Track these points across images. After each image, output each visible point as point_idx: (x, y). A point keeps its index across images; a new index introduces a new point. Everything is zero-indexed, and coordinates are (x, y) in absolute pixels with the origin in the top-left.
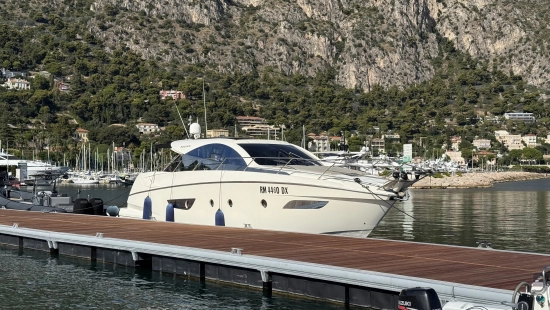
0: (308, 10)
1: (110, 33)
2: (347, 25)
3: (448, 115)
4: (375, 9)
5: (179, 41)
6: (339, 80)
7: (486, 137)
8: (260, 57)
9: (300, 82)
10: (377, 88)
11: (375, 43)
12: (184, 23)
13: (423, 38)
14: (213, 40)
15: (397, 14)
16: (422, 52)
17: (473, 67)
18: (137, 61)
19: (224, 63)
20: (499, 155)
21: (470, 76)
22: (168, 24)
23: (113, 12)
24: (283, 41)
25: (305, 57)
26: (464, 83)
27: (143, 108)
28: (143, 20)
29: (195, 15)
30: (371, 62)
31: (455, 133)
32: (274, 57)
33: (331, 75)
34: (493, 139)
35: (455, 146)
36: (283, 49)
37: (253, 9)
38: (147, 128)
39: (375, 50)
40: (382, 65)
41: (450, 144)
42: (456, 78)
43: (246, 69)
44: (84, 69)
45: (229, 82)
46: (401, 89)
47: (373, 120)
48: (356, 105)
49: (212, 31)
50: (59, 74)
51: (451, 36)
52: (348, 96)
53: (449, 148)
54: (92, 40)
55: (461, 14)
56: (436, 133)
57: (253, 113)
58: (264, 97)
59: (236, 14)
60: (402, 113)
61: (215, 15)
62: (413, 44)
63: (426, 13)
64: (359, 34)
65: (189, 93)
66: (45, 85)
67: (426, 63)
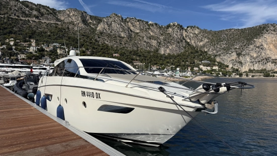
1: (101, 39)
6: (159, 52)
7: (197, 67)
10: (169, 54)
11: (169, 42)
12: (120, 36)
15: (175, 35)
16: (181, 45)
17: (194, 49)
18: (107, 46)
19: (130, 47)
20: (201, 72)
21: (193, 51)
22: (116, 37)
23: (101, 33)
24: (145, 42)
25: (151, 46)
26: (192, 53)
28: (109, 36)
29: (122, 35)
30: (167, 47)
32: (143, 46)
33: (157, 50)
37: (137, 33)
40: (170, 48)
41: (188, 68)
45: (131, 52)
46: (175, 54)
47: (168, 62)
48: (163, 58)
49: (127, 39)
50: (87, 49)
56: (184, 66)
59: (133, 34)
61: (127, 34)
62: (178, 43)
66: (84, 52)
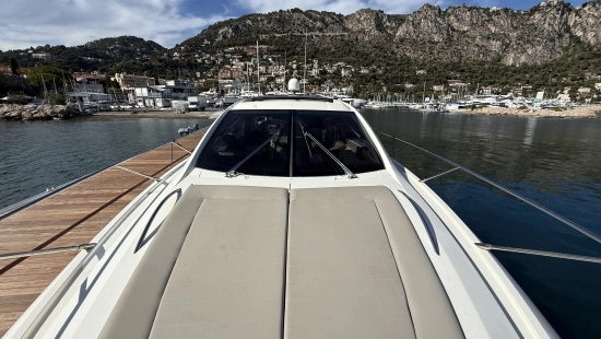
0: (493, 29)
1: (400, 49)
2: (514, 34)
3: (565, 76)
4: (533, 24)
5: (427, 50)
6: (503, 61)
7: (588, 87)
8: (464, 53)
9: (482, 63)
10: (524, 64)
11: (528, 41)
12: (430, 42)
13: (560, 36)
14: (443, 48)
15: (546, 26)
16: (557, 44)
17: (591, 50)
18: (409, 59)
19: (446, 58)
20: (595, 96)
21: (586, 55)
22: (424, 43)
23: (402, 40)
24: (477, 45)
25: (487, 52)
26: (581, 59)
27: (408, 78)
28: (414, 42)
29: (436, 38)
30: (524, 51)
31: (568, 85)
32: (471, 53)
33: (500, 59)
34: (593, 88)
35: (566, 92)
36: (476, 49)
37: (464, 32)
38: (409, 86)
39: (528, 45)
40: (530, 52)
41: (563, 90)
42: (576, 56)
43: (456, 59)
44: (388, 64)
45: (447, 65)
46: (539, 63)
47: (518, 80)
48: (510, 73)
49: (443, 44)
50: (379, 67)
51: (580, 34)
52: (507, 69)
53: (562, 93)
54: (393, 53)
55: (591, 20)
56: (555, 85)
57: (456, 78)
58: (463, 71)
59: (456, 35)
60: (536, 76)
61: (445, 36)
62: (552, 40)
63: (566, 23)
64: (520, 38)
65: (428, 71)
66: (374, 71)
67: (559, 49)
